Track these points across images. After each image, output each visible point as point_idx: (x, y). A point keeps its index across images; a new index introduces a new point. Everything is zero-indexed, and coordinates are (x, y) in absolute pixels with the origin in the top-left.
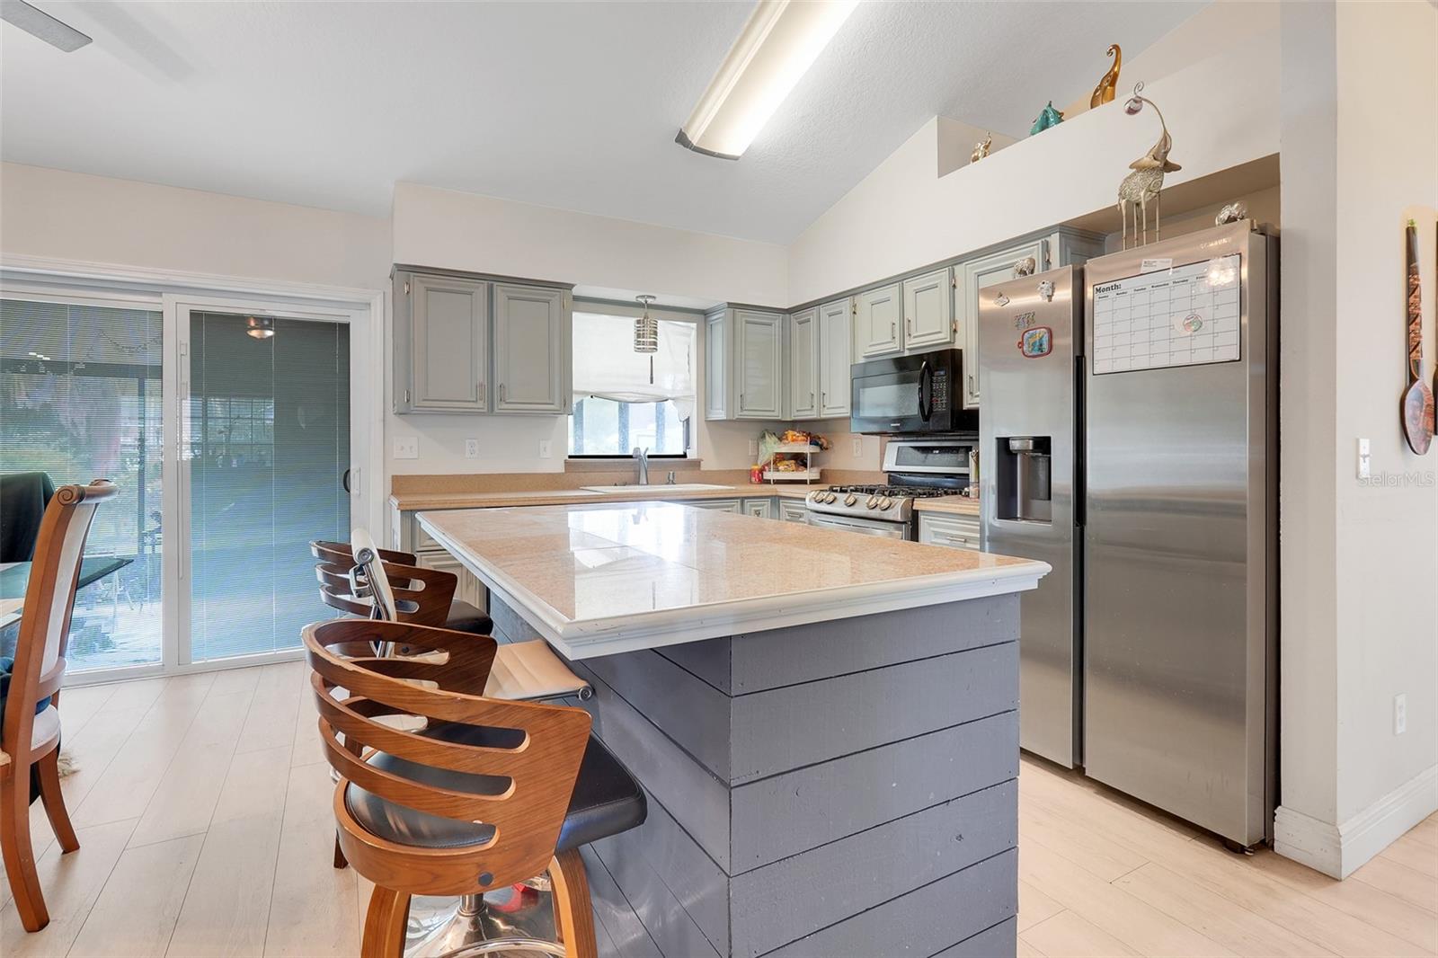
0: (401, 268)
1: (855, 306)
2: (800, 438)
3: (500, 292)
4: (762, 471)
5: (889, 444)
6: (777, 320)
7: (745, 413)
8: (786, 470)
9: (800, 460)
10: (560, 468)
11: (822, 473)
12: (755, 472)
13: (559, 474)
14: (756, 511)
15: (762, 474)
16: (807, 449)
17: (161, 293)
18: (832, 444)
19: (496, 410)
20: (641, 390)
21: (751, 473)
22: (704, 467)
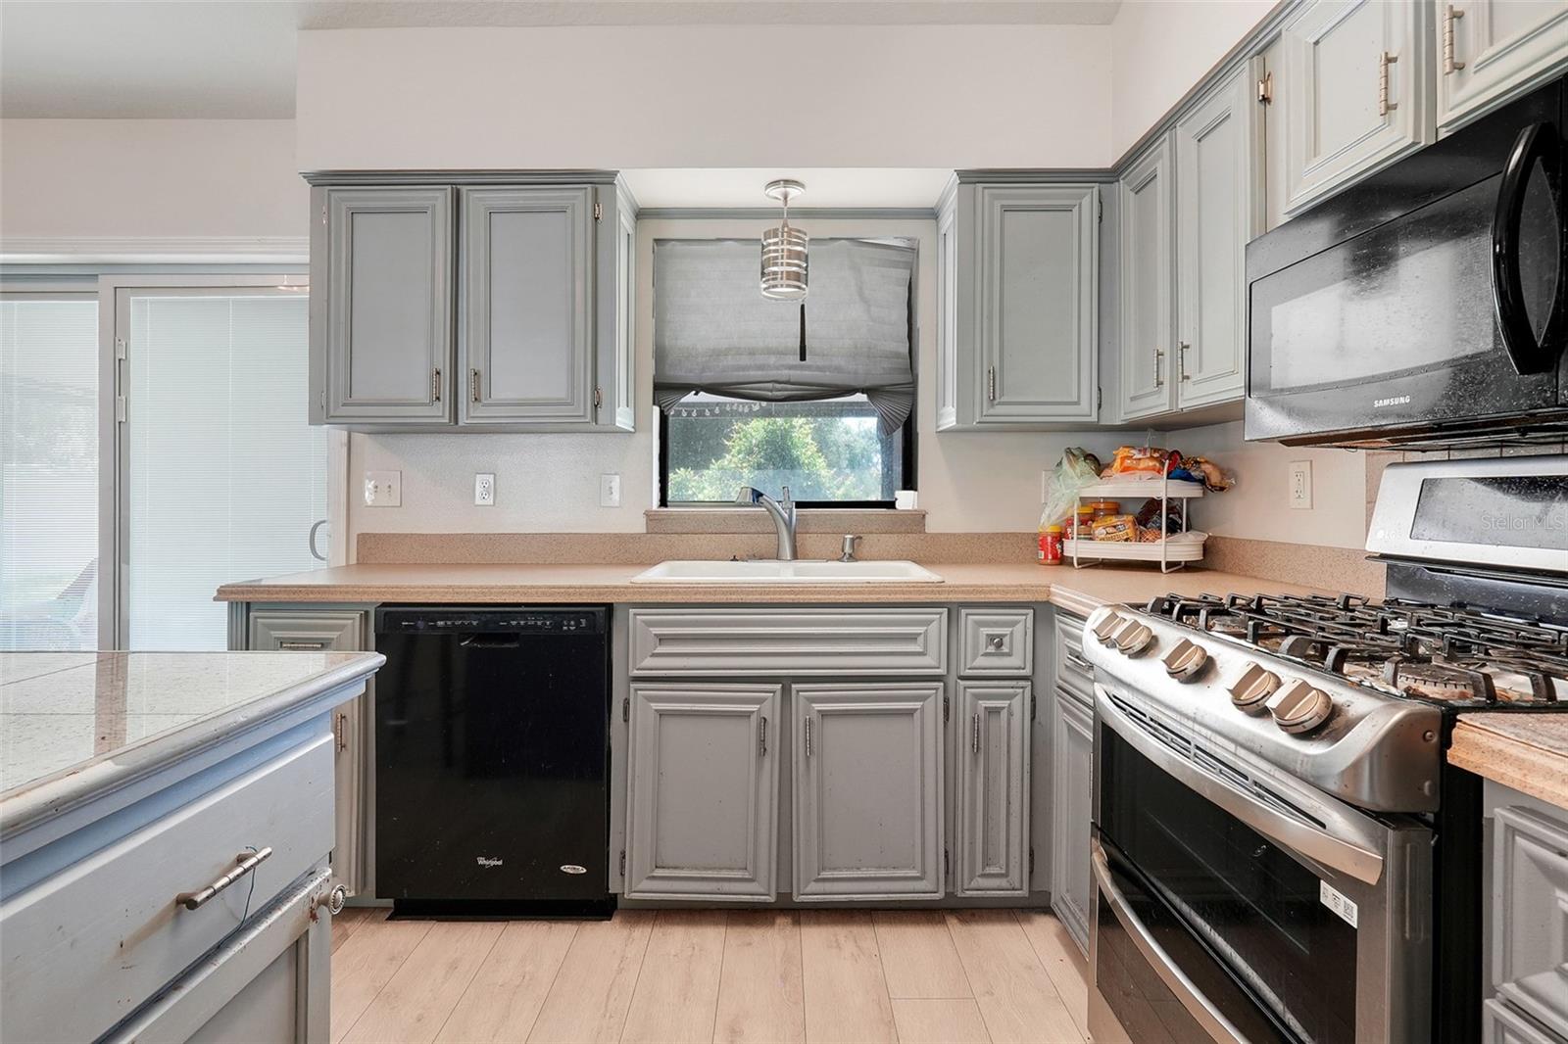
0: (327, 181)
1: (1266, 79)
2: (1142, 465)
3: (476, 201)
4: (1060, 537)
5: (1388, 473)
6: (1087, 199)
7: (1000, 409)
8: (1109, 538)
9: (1146, 515)
10: (639, 526)
11: (1206, 548)
12: (1044, 540)
13: (633, 536)
14: (991, 638)
15: (1062, 543)
16: (1161, 488)
17: (97, 275)
18: (1235, 475)
19: (463, 420)
20: (784, 374)
21: (1039, 540)
22: (932, 526)
